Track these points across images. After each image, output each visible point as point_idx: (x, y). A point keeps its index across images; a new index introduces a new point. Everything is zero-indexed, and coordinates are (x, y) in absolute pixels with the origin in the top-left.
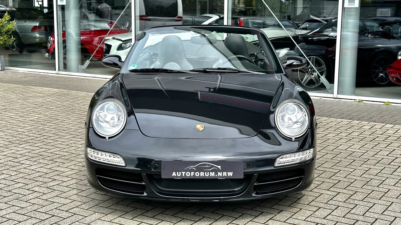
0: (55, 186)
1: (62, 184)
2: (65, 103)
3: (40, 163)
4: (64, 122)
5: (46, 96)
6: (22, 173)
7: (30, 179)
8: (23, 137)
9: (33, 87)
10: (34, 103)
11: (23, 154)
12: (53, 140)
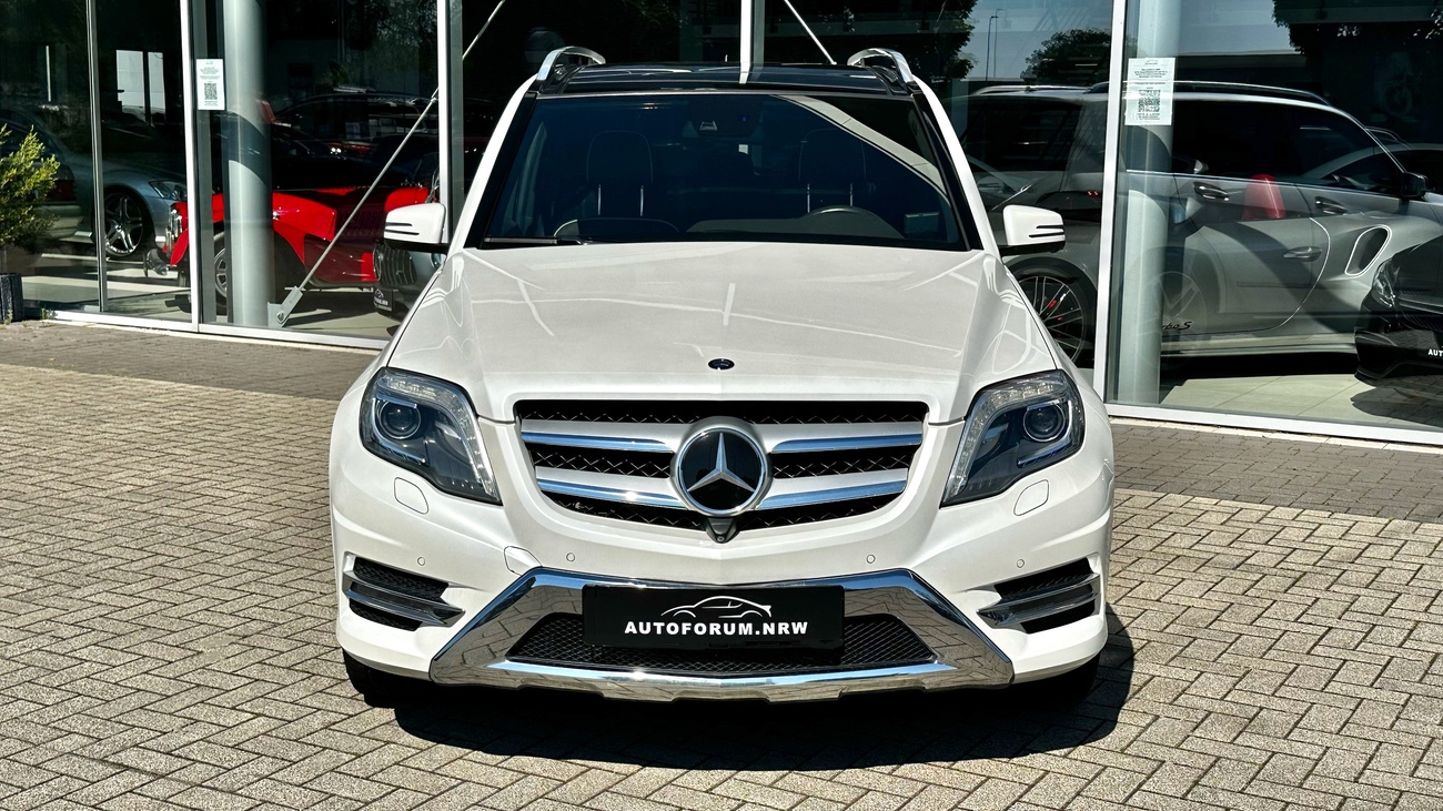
0: (194, 746)
1: (218, 738)
2: (222, 437)
3: (144, 656)
4: (222, 502)
5: (162, 410)
6: (80, 695)
7: (108, 720)
8: (83, 560)
9: (117, 379)
10: (122, 437)
11: (84, 624)
12: (185, 569)
